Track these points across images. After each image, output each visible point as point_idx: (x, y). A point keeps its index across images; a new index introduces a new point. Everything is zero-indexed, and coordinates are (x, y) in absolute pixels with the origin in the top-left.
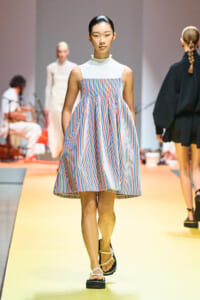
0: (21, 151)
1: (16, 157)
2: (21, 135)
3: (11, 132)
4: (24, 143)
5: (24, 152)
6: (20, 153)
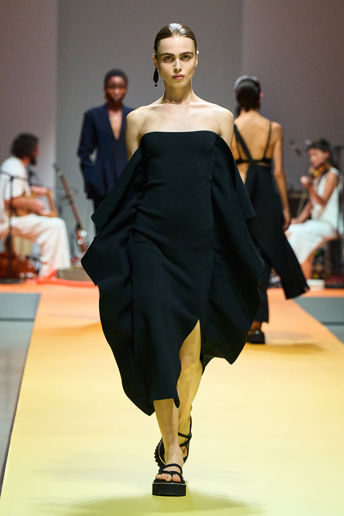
6: (30, 266)
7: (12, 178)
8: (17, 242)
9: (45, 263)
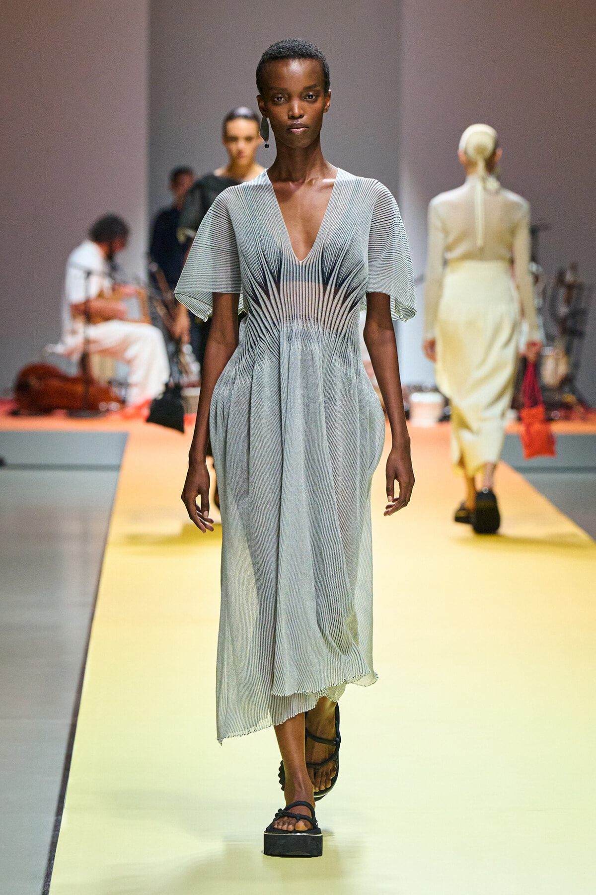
0: (116, 391)
1: (103, 406)
2: (115, 353)
3: (93, 348)
4: (121, 371)
5: (122, 393)
6: (112, 395)
7: (89, 274)
8: (96, 363)
9: (136, 385)
